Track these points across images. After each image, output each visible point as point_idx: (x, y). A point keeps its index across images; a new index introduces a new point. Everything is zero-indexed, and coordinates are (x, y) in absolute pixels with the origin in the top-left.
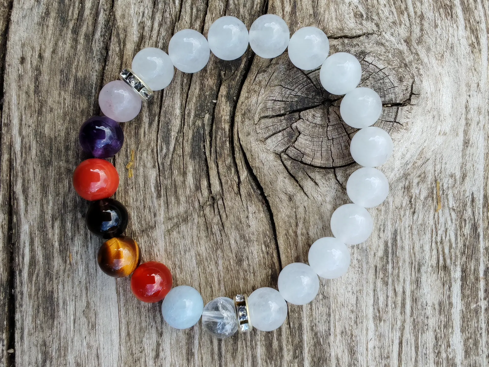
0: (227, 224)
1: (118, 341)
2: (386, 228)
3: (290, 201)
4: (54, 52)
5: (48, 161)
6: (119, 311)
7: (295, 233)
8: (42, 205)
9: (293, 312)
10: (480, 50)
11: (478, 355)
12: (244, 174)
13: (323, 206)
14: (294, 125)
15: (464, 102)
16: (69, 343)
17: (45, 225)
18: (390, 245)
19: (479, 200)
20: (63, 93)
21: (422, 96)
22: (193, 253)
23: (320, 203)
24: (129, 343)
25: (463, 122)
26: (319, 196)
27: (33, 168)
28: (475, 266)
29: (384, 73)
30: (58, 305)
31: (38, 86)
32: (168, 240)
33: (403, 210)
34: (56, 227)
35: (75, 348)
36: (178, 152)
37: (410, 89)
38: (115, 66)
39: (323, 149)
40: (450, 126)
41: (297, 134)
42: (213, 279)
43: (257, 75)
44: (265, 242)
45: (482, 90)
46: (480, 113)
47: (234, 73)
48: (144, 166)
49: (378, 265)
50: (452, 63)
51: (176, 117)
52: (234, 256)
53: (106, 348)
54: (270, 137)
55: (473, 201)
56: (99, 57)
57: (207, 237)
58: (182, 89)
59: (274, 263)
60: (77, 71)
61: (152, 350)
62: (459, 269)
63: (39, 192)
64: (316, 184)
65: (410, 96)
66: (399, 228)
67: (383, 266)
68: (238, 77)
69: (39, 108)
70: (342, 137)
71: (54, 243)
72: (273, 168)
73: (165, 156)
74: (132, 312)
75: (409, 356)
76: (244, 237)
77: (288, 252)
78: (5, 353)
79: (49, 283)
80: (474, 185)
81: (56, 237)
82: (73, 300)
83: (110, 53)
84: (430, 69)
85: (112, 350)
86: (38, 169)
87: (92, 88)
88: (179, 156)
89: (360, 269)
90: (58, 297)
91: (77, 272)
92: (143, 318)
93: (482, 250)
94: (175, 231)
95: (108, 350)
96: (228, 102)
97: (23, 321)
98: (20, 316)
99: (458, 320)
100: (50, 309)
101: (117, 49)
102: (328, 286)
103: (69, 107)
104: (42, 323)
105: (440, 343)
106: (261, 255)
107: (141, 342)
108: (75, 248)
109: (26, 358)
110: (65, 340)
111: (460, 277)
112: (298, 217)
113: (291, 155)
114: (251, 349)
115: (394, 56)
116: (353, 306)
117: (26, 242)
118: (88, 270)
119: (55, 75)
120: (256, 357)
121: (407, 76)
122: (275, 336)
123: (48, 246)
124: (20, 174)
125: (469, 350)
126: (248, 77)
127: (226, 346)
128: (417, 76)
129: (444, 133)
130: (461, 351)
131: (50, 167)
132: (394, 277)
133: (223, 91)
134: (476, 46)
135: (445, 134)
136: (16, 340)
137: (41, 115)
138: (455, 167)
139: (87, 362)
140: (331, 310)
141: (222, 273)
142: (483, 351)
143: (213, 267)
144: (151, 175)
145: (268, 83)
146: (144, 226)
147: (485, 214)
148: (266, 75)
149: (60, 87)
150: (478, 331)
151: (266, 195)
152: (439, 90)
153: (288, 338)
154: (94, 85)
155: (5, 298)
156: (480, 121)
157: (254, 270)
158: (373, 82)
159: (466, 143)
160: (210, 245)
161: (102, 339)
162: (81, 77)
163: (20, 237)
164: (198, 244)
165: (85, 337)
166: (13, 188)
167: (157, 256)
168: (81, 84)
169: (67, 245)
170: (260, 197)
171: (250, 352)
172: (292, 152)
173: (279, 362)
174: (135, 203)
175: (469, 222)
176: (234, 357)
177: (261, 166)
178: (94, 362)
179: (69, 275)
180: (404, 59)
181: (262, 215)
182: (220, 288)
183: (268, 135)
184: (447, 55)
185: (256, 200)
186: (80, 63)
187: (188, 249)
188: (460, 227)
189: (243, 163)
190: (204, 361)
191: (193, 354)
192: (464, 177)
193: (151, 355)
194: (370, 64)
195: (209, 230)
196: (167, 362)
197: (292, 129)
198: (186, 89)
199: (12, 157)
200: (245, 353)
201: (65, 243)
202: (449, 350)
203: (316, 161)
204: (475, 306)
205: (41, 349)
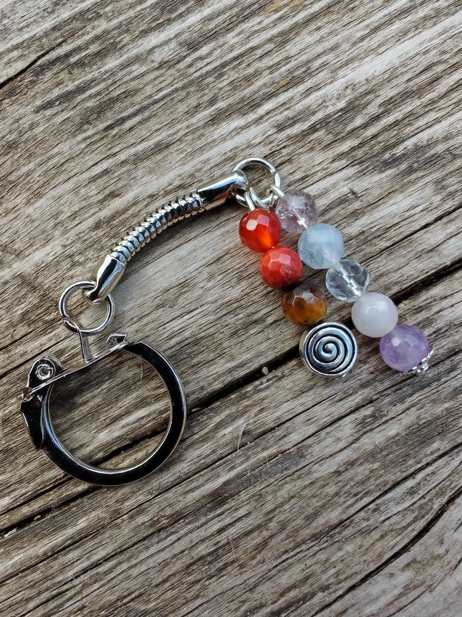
9: (42, 47)
16: (219, 303)
17: (88, 414)
22: (30, 210)
27: (23, 467)
32: (29, 251)
42: (51, 167)
52: (8, 157)
53: (203, 255)
71: (105, 391)
78: (270, 376)
81: (96, 392)
82: (164, 328)
86: (21, 460)
94: (14, 247)
95: (204, 252)
97: (219, 377)
98: (216, 383)
100: (189, 351)
109: (263, 347)
110: (218, 311)
114: (115, 75)
117: (121, 425)
120: (122, 65)
122: (83, 54)
124: (39, 480)
127: (126, 108)
131: (11, 447)
136: (247, 371)
141: (38, 161)
146: (25, 290)
153: (78, 36)
155: (203, 414)
157: (14, 123)
160: (10, 194)
161: (194, 267)
163: (119, 437)
164: (16, 209)
165: (202, 288)
166: (60, 479)
167: (56, 253)
169: (98, 372)
171: (119, 75)
173: (114, 32)
174: (4, 316)
176: (136, 91)
182: (57, 154)
187: (28, 220)
191: (157, 145)
196: (182, 172)
199: (21, 502)
200: (125, 80)
201: (98, 377)
205: (243, 334)
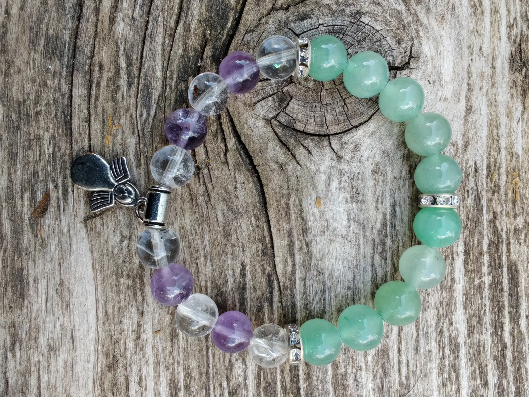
0: (213, 195)
1: (95, 321)
2: (384, 199)
3: (282, 170)
4: (22, 8)
5: (17, 126)
6: (96, 289)
7: (287, 204)
8: (10, 175)
10: (483, 12)
11: (482, 332)
12: (231, 142)
13: (317, 176)
14: (285, 89)
15: (466, 66)
18: (388, 217)
19: (482, 169)
20: (32, 53)
21: (422, 59)
23: (313, 173)
24: (107, 323)
25: (465, 87)
26: (313, 165)
28: (478, 239)
29: (381, 35)
30: (28, 284)
31: (5, 45)
33: (402, 180)
34: (26, 198)
35: (47, 329)
36: (160, 118)
37: (409, 52)
38: (90, 24)
39: (316, 115)
40: (451, 91)
41: (289, 99)
43: (245, 35)
44: (254, 215)
45: (485, 54)
46: (482, 78)
47: (220, 33)
48: (123, 132)
49: (376, 239)
50: (453, 25)
51: (157, 80)
54: (259, 101)
55: (476, 170)
56: (72, 14)
57: (191, 209)
58: (164, 49)
59: (264, 237)
60: (47, 29)
61: (133, 331)
62: (461, 243)
63: (6, 160)
64: (310, 152)
65: (409, 59)
66: (398, 199)
67: (382, 239)
68: (224, 38)
69: (6, 68)
70: (337, 102)
72: (263, 135)
73: (146, 121)
74: (110, 290)
75: (410, 334)
76: (232, 209)
77: (280, 225)
79: (18, 259)
80: (477, 154)
83: (84, 10)
84: (430, 31)
85: (88, 331)
87: (65, 47)
88: (160, 121)
89: (357, 244)
90: (28, 274)
91: (49, 247)
92: (122, 297)
93: (485, 223)
96: (214, 64)
99: (462, 296)
101: (93, 6)
102: (322, 262)
103: (40, 68)
104: (10, 302)
105: (442, 321)
106: (251, 229)
107: (121, 322)
108: (47, 221)
111: (463, 251)
112: (290, 187)
113: (282, 121)
115: (391, 16)
116: (349, 282)
118: (61, 245)
119: (24, 33)
121: (407, 39)
123: (17, 219)
125: (472, 328)
126: (235, 38)
128: (416, 38)
129: (445, 98)
130: (464, 329)
132: (393, 252)
133: (208, 51)
134: (478, 7)
135: (446, 100)
137: (8, 76)
138: (457, 135)
139: (61, 344)
140: (326, 287)
142: (486, 329)
143: (198, 241)
144: (130, 142)
145: (257, 44)
147: (489, 184)
148: (254, 35)
149: (29, 46)
150: (482, 308)
151: (255, 164)
152: (440, 54)
154: (67, 44)
156: (482, 86)
158: (369, 44)
159: (469, 110)
162: (53, 35)
168: (53, 43)
170: (250, 167)
172: (283, 118)
175: (472, 193)
177: (250, 132)
178: (68, 345)
179: (40, 250)
180: (403, 20)
181: (251, 185)
183: (257, 99)
184: (448, 16)
185: (245, 169)
186: (52, 20)
188: (463, 198)
189: (230, 130)
190: (189, 343)
192: (466, 145)
193: (131, 337)
194: (366, 24)
195: (194, 201)
197: (283, 92)
198: (167, 49)
202: (452, 328)
203: (309, 127)
204: (478, 281)
